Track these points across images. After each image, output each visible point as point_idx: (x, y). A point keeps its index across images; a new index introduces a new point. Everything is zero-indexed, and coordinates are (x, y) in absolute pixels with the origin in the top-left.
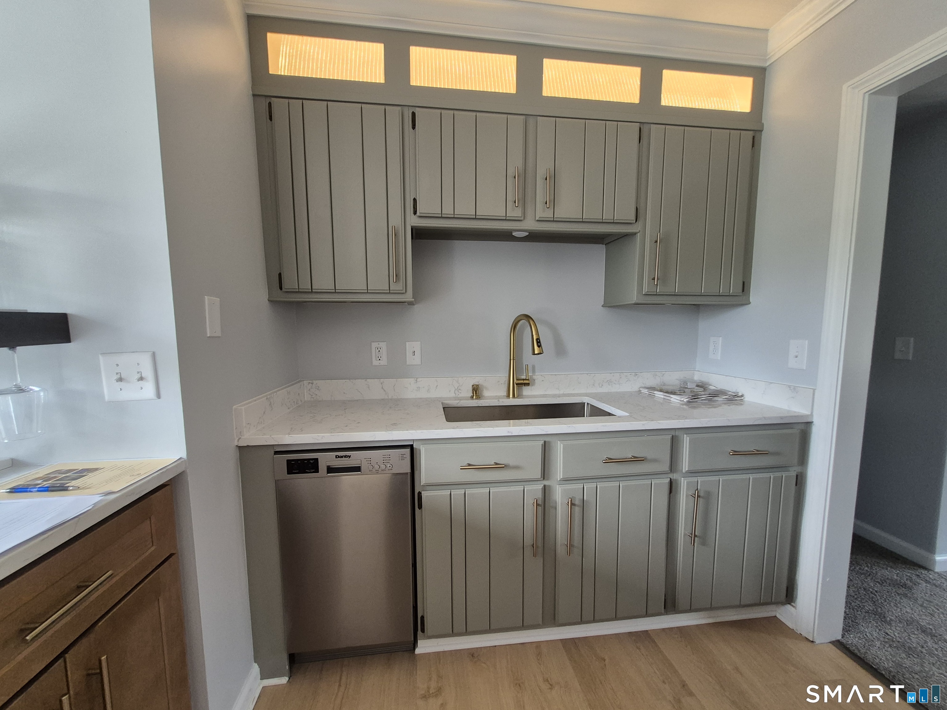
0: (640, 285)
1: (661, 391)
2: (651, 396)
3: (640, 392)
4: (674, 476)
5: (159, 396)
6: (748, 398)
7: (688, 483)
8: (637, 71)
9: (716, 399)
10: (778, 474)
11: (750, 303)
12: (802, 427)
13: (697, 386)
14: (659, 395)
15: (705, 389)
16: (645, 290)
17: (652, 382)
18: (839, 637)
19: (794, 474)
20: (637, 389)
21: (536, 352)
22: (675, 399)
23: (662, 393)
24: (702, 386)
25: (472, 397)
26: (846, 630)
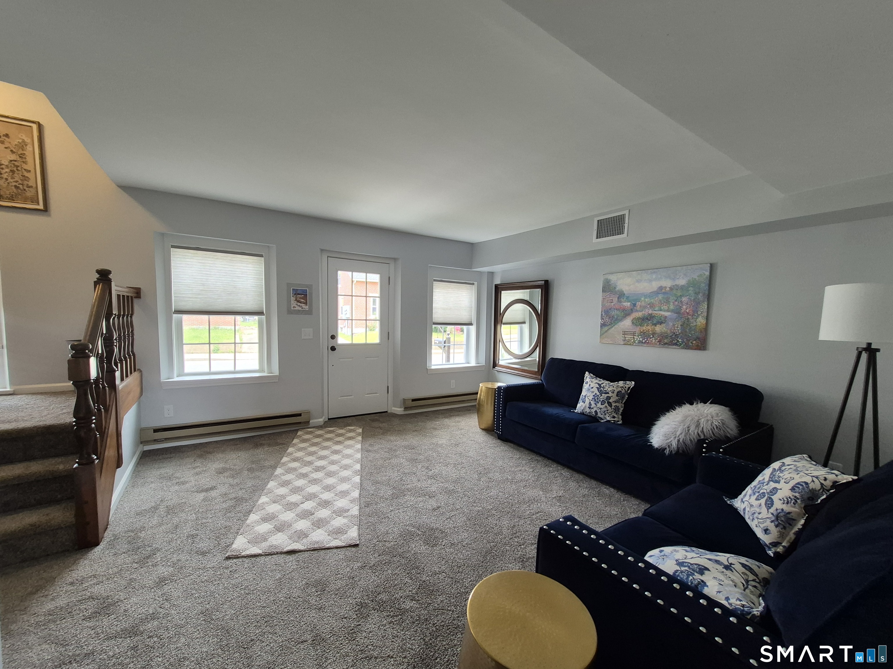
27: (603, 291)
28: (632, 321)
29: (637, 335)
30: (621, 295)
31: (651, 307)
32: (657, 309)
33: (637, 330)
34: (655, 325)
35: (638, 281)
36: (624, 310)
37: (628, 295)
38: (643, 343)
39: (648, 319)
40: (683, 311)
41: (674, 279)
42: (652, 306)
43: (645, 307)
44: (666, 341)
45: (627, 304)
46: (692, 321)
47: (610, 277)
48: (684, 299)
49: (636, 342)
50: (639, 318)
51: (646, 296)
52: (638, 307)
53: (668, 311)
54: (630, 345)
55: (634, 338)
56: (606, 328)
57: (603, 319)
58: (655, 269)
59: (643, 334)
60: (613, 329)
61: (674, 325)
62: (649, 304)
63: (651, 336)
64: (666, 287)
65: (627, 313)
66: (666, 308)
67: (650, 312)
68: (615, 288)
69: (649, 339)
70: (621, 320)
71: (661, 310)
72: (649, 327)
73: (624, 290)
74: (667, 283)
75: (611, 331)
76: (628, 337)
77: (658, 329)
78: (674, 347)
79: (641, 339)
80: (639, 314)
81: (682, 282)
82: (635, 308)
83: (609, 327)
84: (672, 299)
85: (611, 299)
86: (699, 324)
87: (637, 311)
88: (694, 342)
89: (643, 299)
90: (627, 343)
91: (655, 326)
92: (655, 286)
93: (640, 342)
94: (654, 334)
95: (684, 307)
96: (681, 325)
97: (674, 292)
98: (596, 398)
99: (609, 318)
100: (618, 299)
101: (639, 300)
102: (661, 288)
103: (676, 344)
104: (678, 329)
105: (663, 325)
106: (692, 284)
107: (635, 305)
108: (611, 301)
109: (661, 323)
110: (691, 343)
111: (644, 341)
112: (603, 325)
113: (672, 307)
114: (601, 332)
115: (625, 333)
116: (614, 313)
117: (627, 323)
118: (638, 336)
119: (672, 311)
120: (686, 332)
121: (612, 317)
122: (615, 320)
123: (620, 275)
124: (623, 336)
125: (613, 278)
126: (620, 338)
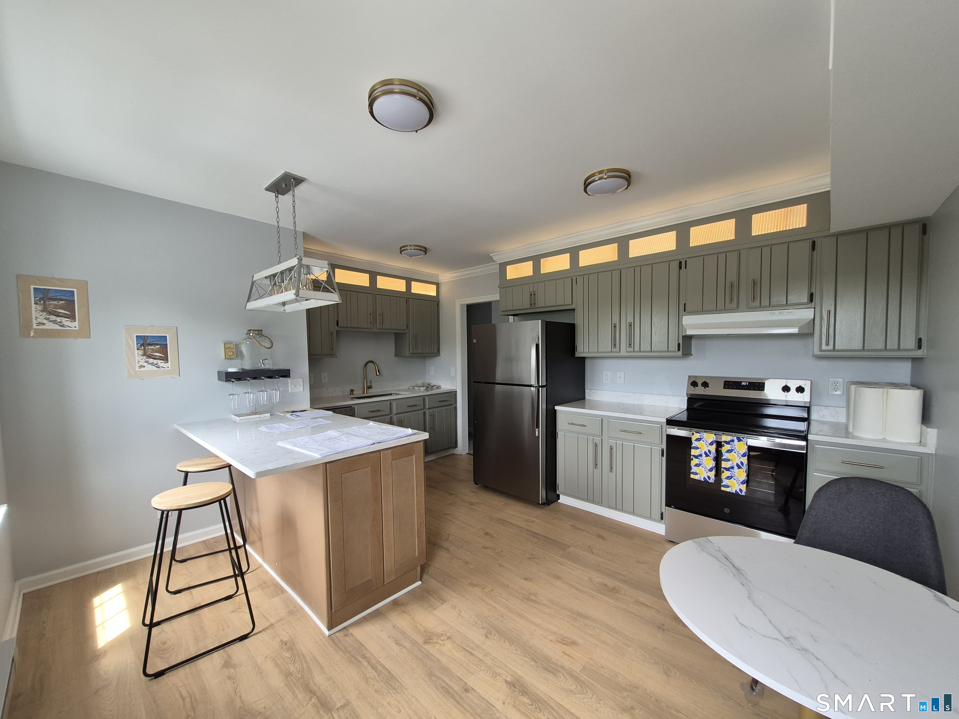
0: (409, 350)
1: (416, 387)
2: (414, 389)
3: (409, 388)
4: (425, 410)
5: (304, 391)
6: (442, 387)
7: (428, 412)
8: (405, 281)
9: (433, 387)
10: (450, 407)
11: (440, 355)
12: (455, 393)
13: (428, 385)
14: (416, 388)
15: (430, 385)
16: (411, 352)
17: (413, 384)
18: (468, 452)
19: (454, 407)
20: (408, 388)
21: (378, 375)
22: (422, 388)
23: (417, 388)
24: (429, 384)
25: (351, 394)
26: (469, 451)
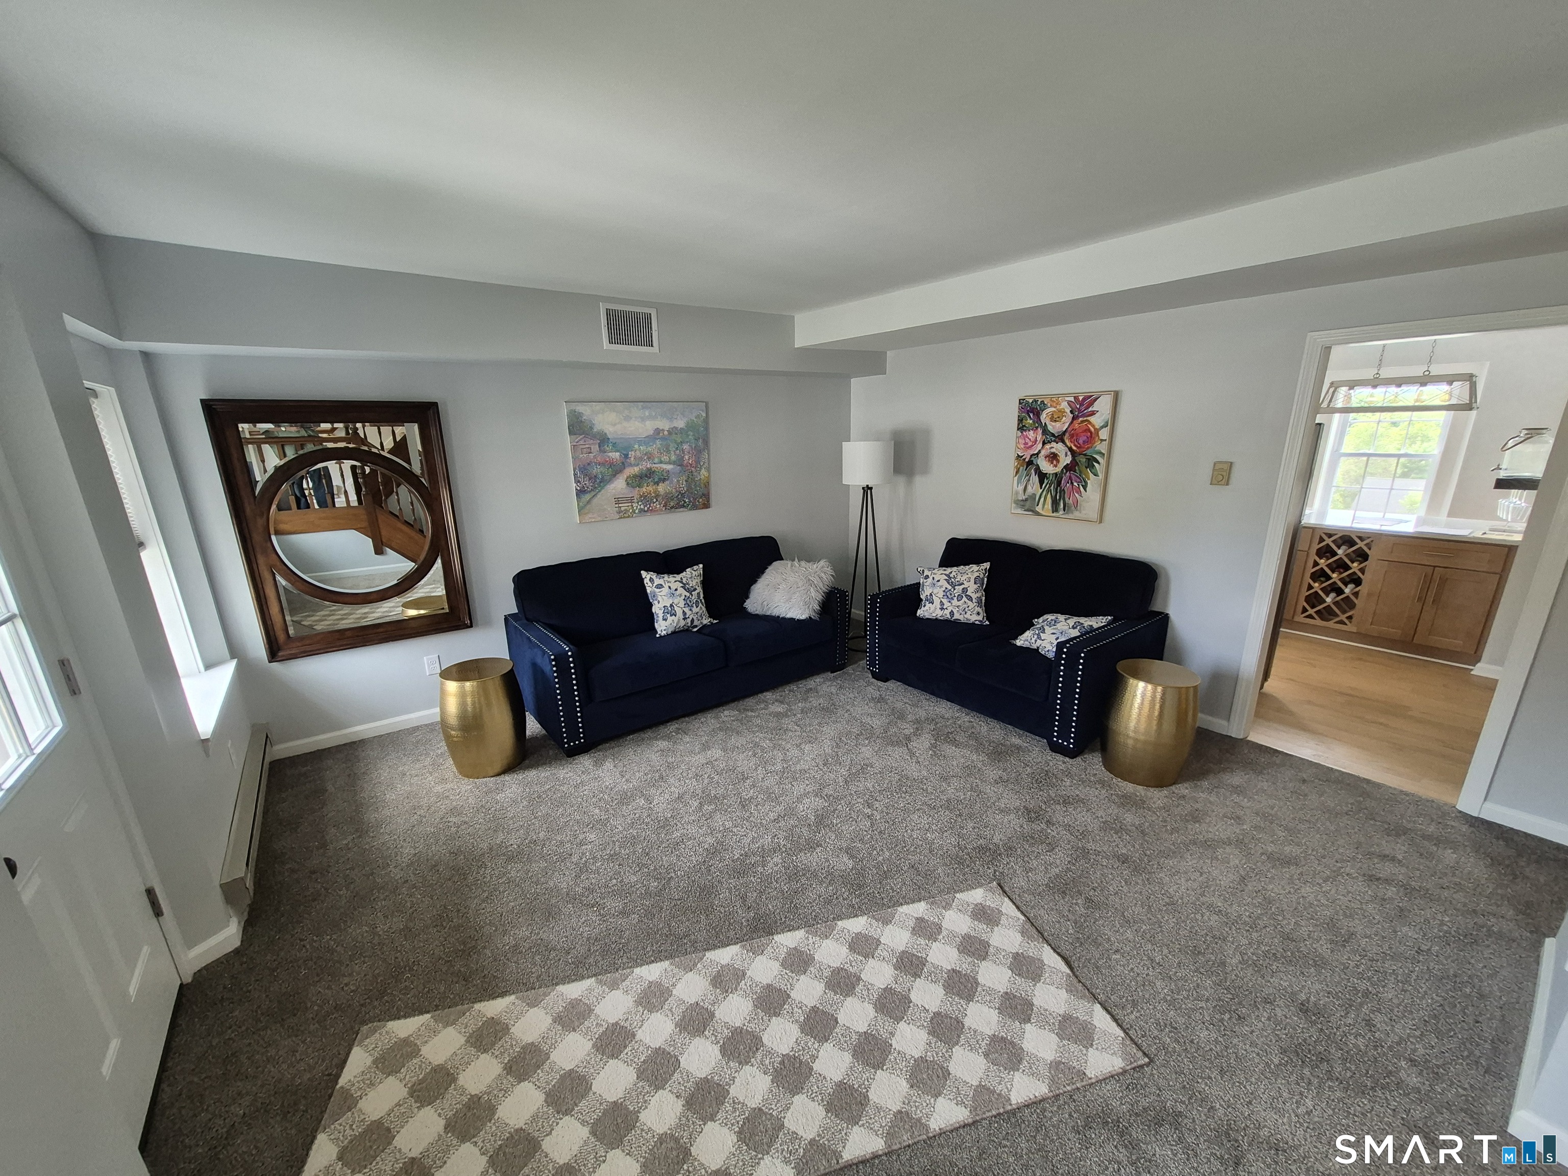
27: (570, 434)
28: (626, 481)
29: (635, 501)
30: (603, 440)
31: (649, 458)
32: (656, 460)
33: (635, 493)
34: (657, 483)
35: (628, 418)
36: (611, 464)
37: (614, 441)
38: (645, 511)
39: (647, 476)
40: (686, 462)
41: (671, 419)
42: (650, 456)
43: (641, 459)
44: (672, 504)
45: (615, 456)
46: (695, 474)
47: (580, 408)
48: (685, 447)
49: (637, 511)
50: (635, 476)
51: (640, 443)
52: (632, 459)
53: (669, 463)
54: (629, 517)
55: (632, 506)
56: (587, 497)
57: (579, 482)
58: (646, 402)
59: (645, 499)
60: (599, 496)
61: (678, 481)
62: (645, 454)
63: (655, 500)
64: (663, 430)
65: (616, 470)
66: (665, 458)
67: (648, 466)
68: (591, 428)
69: (652, 505)
70: (609, 481)
71: (661, 462)
72: (650, 488)
73: (606, 431)
74: (664, 425)
75: (595, 501)
76: (624, 506)
77: (662, 488)
78: (682, 509)
79: (642, 507)
80: (636, 470)
81: (680, 424)
82: (628, 460)
83: (593, 493)
84: (672, 447)
85: (587, 446)
86: (702, 477)
87: (631, 465)
88: (701, 500)
89: (636, 446)
90: (623, 515)
91: (658, 485)
92: (649, 427)
93: (641, 511)
94: (657, 496)
95: (687, 457)
96: (686, 481)
97: (674, 436)
98: (688, 602)
99: (590, 479)
100: (599, 447)
101: (630, 448)
102: (658, 431)
103: (683, 506)
104: (684, 487)
105: (667, 482)
106: (690, 426)
107: (626, 456)
108: (589, 450)
109: (664, 480)
110: (698, 501)
111: (646, 509)
112: (580, 493)
113: (673, 458)
114: (578, 505)
115: (618, 501)
116: (596, 470)
117: (619, 485)
118: (638, 503)
119: (674, 463)
120: (691, 488)
121: (594, 478)
122: (600, 482)
123: (598, 407)
124: (617, 506)
125: (585, 410)
126: (611, 509)
